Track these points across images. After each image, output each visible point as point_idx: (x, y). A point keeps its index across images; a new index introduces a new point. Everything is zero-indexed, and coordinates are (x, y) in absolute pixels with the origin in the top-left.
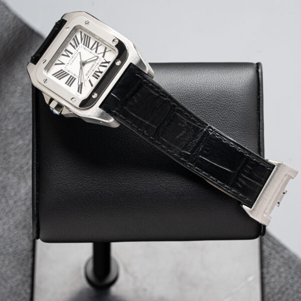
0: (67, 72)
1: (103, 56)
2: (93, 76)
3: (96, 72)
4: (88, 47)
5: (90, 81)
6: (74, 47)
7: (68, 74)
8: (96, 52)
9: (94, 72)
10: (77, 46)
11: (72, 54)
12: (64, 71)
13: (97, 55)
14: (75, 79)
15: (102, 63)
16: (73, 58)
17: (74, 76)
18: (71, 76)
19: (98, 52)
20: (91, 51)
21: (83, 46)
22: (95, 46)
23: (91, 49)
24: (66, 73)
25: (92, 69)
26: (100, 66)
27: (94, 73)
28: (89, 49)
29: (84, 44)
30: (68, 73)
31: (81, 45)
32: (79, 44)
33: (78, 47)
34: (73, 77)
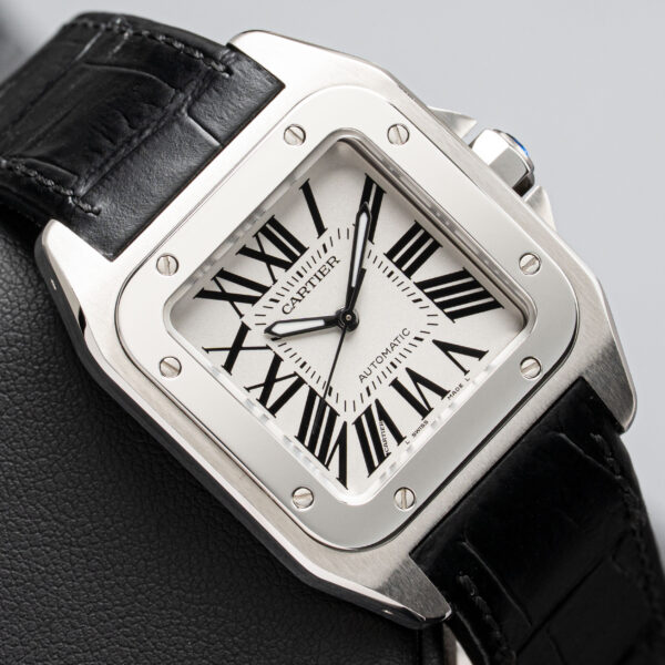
0: (426, 301)
1: (244, 330)
2: (303, 250)
3: (286, 266)
4: (312, 394)
5: (321, 229)
6: (384, 416)
7: (422, 286)
8: (277, 361)
9: (297, 267)
10: (368, 412)
11: (396, 384)
12: (442, 306)
13: (274, 345)
14: (390, 255)
15: (253, 300)
16: (390, 357)
17: (392, 267)
18: (409, 273)
19: (268, 357)
20: (302, 373)
21: (338, 408)
22: (278, 390)
23: (300, 382)
24: (431, 296)
25: (302, 282)
26: (264, 289)
27: (295, 259)
28: (311, 382)
29: (334, 415)
30: (419, 294)
31: (347, 417)
32: (358, 423)
33: (361, 409)
34: (399, 264)
